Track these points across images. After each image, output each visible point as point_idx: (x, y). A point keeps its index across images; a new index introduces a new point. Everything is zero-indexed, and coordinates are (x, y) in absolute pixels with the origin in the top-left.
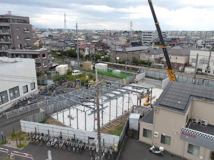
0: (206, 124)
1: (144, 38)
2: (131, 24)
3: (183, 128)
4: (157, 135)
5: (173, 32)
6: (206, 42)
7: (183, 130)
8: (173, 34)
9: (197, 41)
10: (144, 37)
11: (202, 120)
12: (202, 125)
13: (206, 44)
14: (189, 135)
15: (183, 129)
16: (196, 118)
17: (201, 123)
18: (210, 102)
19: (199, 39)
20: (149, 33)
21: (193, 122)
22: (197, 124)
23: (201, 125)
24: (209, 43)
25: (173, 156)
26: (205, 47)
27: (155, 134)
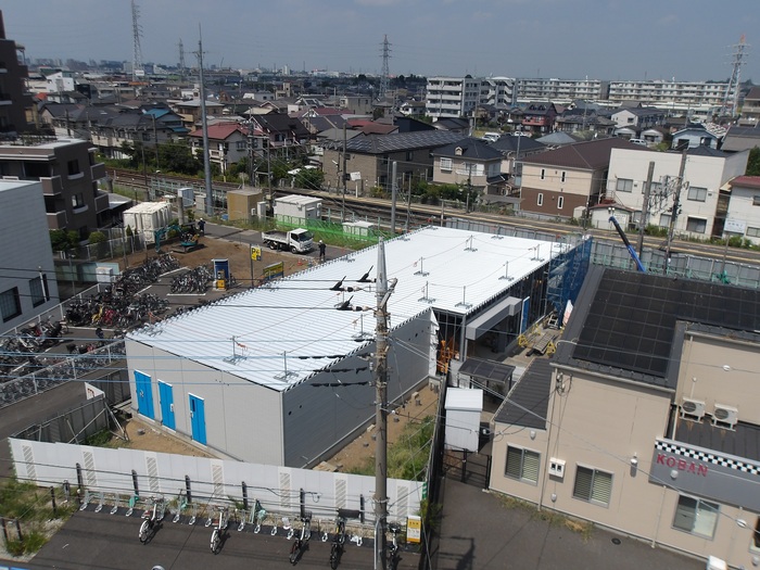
0: (732, 420)
1: (433, 101)
2: (386, 50)
3: (662, 439)
4: (559, 468)
5: (529, 84)
6: (640, 120)
7: (660, 447)
8: (528, 89)
9: (613, 116)
10: (434, 97)
11: (717, 406)
12: (719, 423)
13: (644, 125)
14: (681, 466)
15: (660, 444)
16: (693, 398)
17: (716, 419)
18: (751, 343)
19: (617, 110)
20: (450, 83)
21: (686, 415)
22: (699, 421)
23: (715, 425)
24: (650, 124)
25: (619, 543)
27: (554, 466)
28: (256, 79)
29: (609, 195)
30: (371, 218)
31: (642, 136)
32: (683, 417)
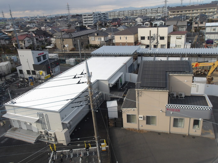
0: (183, 96)
1: (85, 21)
2: (68, 7)
3: (167, 104)
4: (142, 117)
5: (111, 13)
6: (143, 20)
7: (167, 107)
8: (111, 15)
9: (136, 20)
10: (85, 20)
11: (179, 93)
12: (180, 97)
13: (144, 21)
14: (173, 110)
16: (173, 92)
17: (179, 96)
19: (136, 18)
20: (89, 15)
22: (175, 98)
23: (179, 98)
24: (146, 21)
25: (160, 134)
26: (143, 25)
27: (140, 117)
28: (29, 21)
29: (139, 42)
30: (74, 57)
31: (144, 24)
32: (171, 98)
